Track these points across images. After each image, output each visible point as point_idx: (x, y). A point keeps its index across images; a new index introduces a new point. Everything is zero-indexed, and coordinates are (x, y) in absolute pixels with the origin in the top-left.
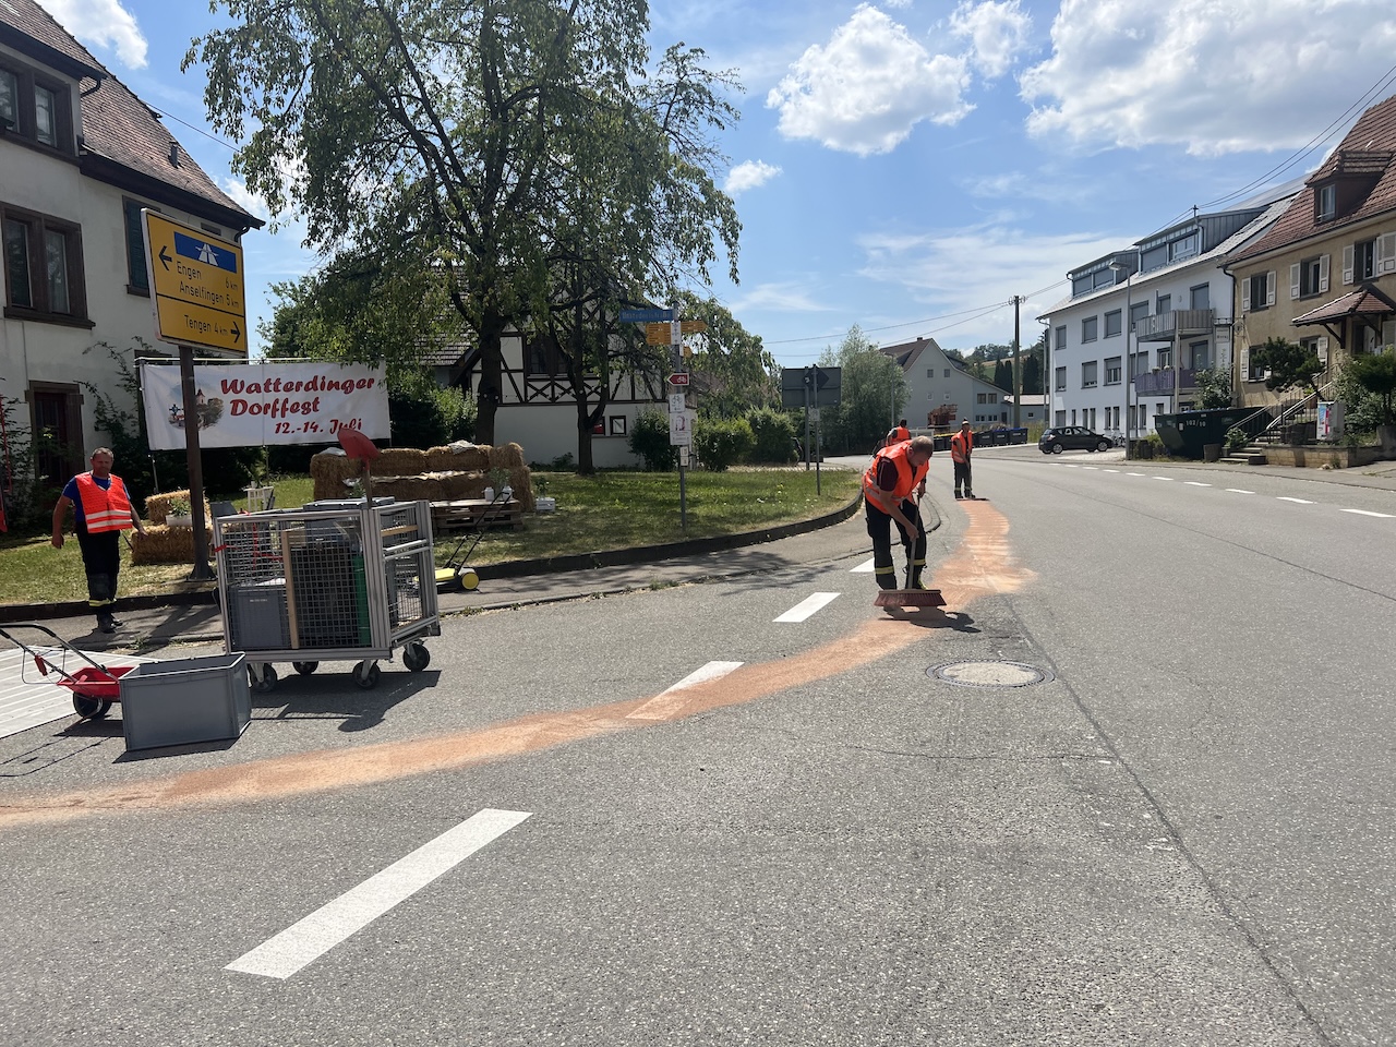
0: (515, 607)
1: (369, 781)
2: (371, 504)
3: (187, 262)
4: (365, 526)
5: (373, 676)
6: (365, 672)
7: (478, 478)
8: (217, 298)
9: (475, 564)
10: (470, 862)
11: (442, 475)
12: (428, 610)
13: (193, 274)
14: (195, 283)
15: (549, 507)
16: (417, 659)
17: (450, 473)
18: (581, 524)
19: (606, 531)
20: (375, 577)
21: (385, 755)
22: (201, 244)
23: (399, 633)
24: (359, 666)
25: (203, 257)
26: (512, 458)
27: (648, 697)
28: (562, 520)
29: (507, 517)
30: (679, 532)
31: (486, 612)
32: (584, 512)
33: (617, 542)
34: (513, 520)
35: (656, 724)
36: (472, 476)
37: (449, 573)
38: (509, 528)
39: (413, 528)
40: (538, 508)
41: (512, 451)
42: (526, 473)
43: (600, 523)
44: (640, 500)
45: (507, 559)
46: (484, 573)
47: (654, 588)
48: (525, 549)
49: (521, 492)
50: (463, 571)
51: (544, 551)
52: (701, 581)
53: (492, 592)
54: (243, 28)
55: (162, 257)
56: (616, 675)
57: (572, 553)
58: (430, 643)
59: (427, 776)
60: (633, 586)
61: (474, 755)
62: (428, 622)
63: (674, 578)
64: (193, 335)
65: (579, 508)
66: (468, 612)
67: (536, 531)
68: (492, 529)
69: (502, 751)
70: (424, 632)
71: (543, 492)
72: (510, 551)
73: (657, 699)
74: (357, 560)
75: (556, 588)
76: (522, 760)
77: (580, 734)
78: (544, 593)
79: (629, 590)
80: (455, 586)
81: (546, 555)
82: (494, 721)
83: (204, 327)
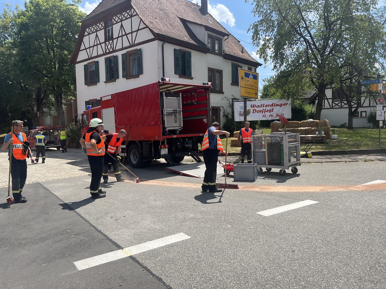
0: (322, 162)
1: (283, 192)
2: (286, 134)
3: (247, 78)
4: (284, 138)
5: (284, 173)
6: (282, 172)
7: (314, 129)
8: (252, 86)
9: (311, 151)
10: (304, 207)
11: (304, 128)
12: (298, 160)
13: (248, 81)
14: (248, 83)
15: (335, 138)
16: (295, 171)
17: (307, 128)
18: (345, 143)
19: (353, 145)
20: (286, 150)
21: (286, 188)
22: (250, 74)
23: (291, 164)
24: (281, 170)
25: (250, 77)
26: (325, 124)
27: (355, 185)
28: (339, 141)
29: (322, 140)
30: (378, 146)
31: (314, 163)
32: (347, 140)
33: (356, 148)
34: (324, 141)
35: (356, 191)
36: (313, 128)
37: (304, 153)
38: (323, 143)
39: (295, 140)
40: (332, 138)
41: (325, 122)
42: (329, 128)
43: (351, 143)
44: (366, 137)
45: (321, 151)
46: (314, 154)
47: (365, 161)
48: (326, 148)
49: (327, 133)
50: (308, 152)
51: (332, 149)
52: (383, 160)
53: (315, 158)
54: (261, 20)
55: (242, 78)
56: (347, 180)
57: (340, 150)
58: (298, 167)
59: (295, 192)
60: (358, 160)
61: (307, 190)
62: (298, 162)
63: (373, 159)
64: (247, 95)
65: (345, 138)
66: (308, 163)
67: (330, 144)
68: (317, 143)
69: (313, 191)
70: (297, 164)
71: (334, 133)
72: (321, 149)
73: (358, 186)
74: (282, 146)
75: (334, 159)
76: (318, 193)
77: (334, 190)
78: (330, 160)
79: (357, 161)
80: (306, 156)
81: (332, 150)
82: (312, 185)
83: (249, 93)
